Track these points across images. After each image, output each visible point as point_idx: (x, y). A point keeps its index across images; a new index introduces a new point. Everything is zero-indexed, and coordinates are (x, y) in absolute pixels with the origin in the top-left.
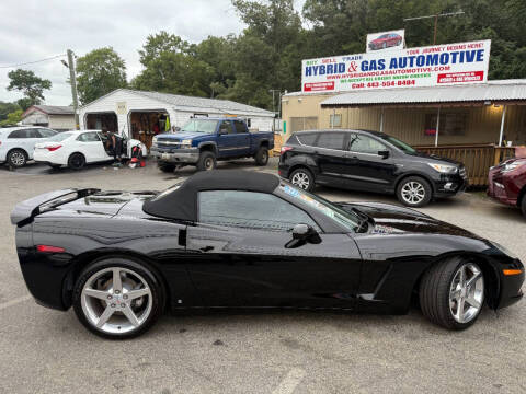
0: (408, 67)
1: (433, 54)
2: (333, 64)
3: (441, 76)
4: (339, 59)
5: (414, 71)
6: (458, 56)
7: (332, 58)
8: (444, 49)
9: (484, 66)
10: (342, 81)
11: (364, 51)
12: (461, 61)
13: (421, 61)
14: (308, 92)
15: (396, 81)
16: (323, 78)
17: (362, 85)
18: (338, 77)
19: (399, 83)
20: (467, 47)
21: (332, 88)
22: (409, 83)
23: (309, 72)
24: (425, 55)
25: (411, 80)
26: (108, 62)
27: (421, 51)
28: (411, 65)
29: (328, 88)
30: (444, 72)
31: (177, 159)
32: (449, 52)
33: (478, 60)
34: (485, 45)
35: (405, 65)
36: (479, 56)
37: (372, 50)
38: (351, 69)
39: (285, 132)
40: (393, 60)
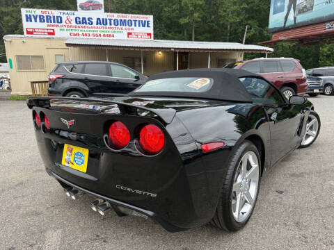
0: (108, 25)
1: (123, 19)
2: (51, 15)
3: (129, 34)
4: (56, 13)
5: (112, 28)
6: (137, 23)
7: (50, 11)
8: (129, 17)
9: (151, 30)
10: (61, 30)
11: (76, 10)
12: (139, 26)
13: (116, 22)
14: (30, 35)
15: (102, 34)
16: (44, 25)
17: (78, 35)
18: (57, 26)
19: (104, 35)
20: (142, 17)
21: (53, 34)
22: (110, 36)
24: (119, 19)
25: (112, 34)
27: (116, 16)
28: (111, 25)
29: (49, 34)
30: (130, 31)
32: (132, 19)
33: (148, 26)
34: (151, 18)
35: (106, 24)
36: (148, 24)
37: (83, 9)
38: (67, 22)
39: (11, 67)
40: (98, 19)
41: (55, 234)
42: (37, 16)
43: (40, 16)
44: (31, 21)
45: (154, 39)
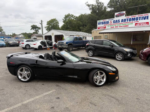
0: (126, 22)
1: (133, 18)
4: (107, 20)
5: (128, 23)
6: (141, 18)
7: (105, 20)
8: (137, 16)
10: (108, 26)
11: (114, 18)
13: (130, 20)
14: (99, 29)
15: (123, 26)
16: (103, 25)
17: (113, 27)
19: (124, 26)
20: (144, 15)
21: (105, 28)
22: (127, 26)
23: (99, 24)
24: (131, 18)
25: (127, 25)
26: (55, 22)
27: (130, 17)
28: (127, 21)
30: (137, 23)
31: (62, 47)
32: (138, 17)
35: (126, 21)
36: (147, 18)
37: (116, 17)
40: (122, 20)
43: (102, 22)
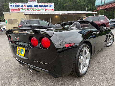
1: (43, 5)
2: (19, 5)
3: (46, 10)
4: (21, 4)
6: (48, 6)
7: (18, 3)
8: (45, 4)
9: (53, 8)
10: (22, 9)
11: (27, 2)
12: (49, 7)
13: (41, 6)
14: (12, 12)
15: (36, 10)
16: (17, 8)
17: (28, 11)
19: (37, 11)
20: (50, 4)
21: (20, 11)
22: (39, 11)
23: (11, 6)
24: (42, 5)
27: (41, 4)
28: (39, 7)
29: (19, 11)
30: (46, 9)
33: (52, 7)
34: (53, 4)
35: (38, 7)
36: (52, 6)
37: (29, 2)
38: (24, 7)
39: (6, 23)
40: (35, 5)
41: (16, 79)
42: (14, 5)
43: (15, 5)
44: (12, 7)
45: (55, 11)
